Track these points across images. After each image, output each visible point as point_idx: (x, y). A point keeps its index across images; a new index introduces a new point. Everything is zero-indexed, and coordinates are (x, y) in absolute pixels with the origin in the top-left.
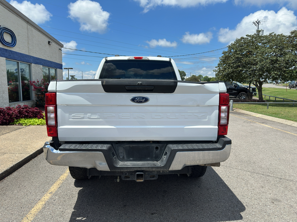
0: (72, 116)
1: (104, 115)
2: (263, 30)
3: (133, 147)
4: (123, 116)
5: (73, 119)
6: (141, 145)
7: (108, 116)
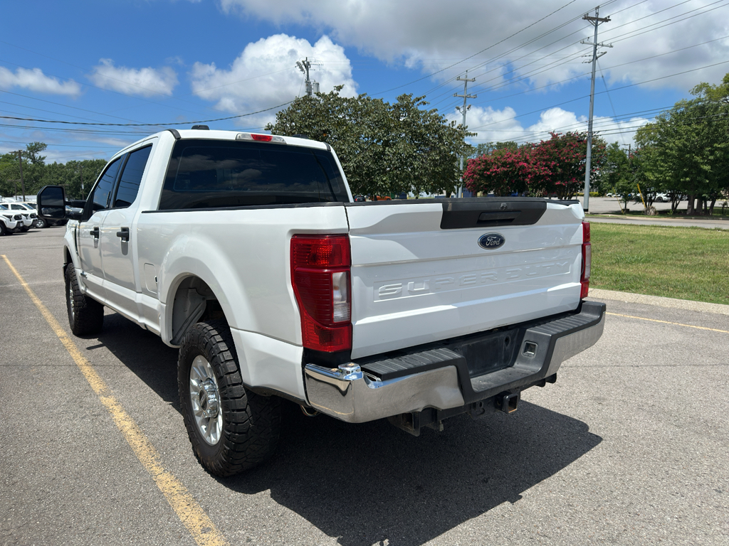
0: (381, 293)
1: (437, 281)
2: (318, 84)
3: (473, 345)
4: (465, 281)
5: (382, 297)
6: (485, 340)
7: (443, 284)
